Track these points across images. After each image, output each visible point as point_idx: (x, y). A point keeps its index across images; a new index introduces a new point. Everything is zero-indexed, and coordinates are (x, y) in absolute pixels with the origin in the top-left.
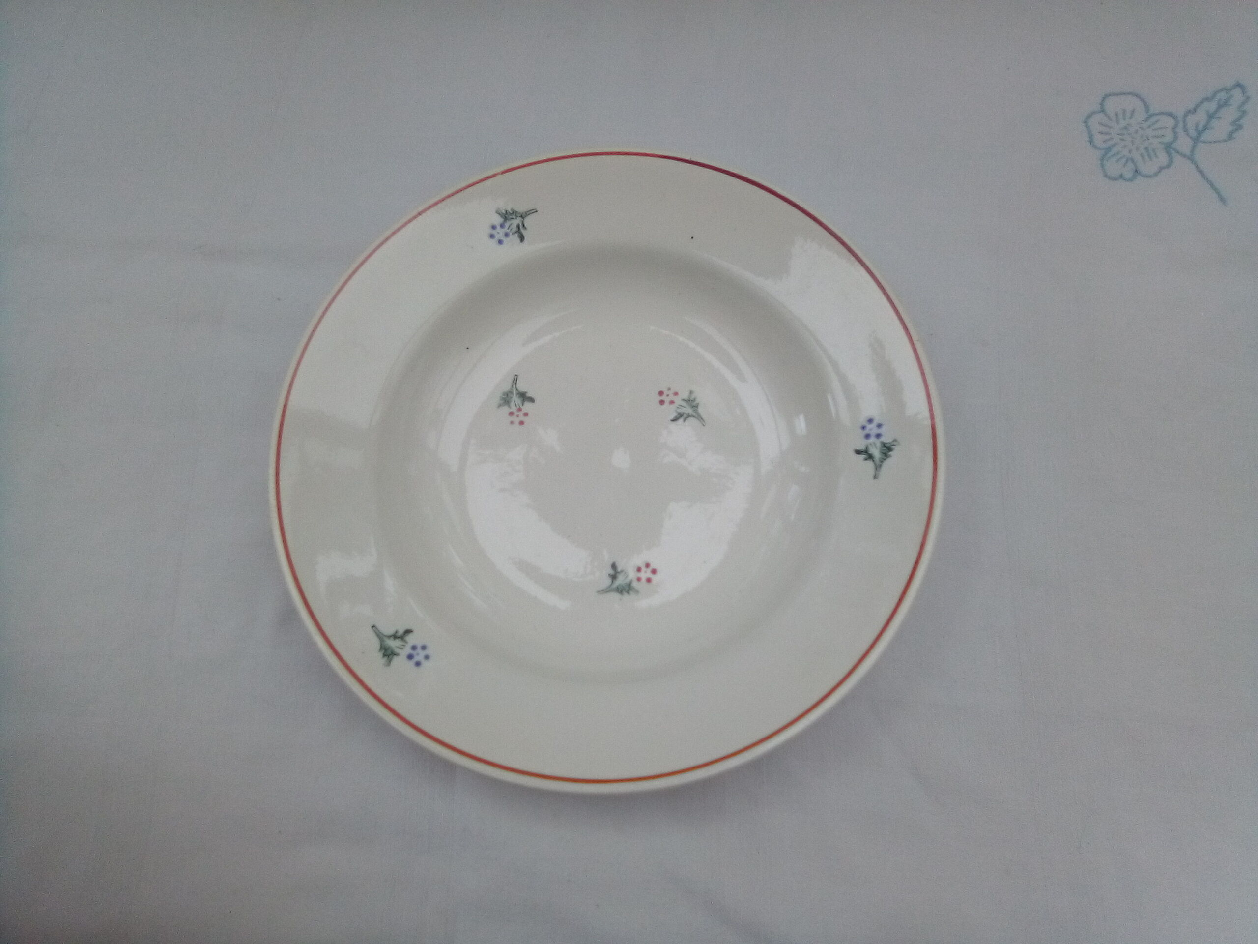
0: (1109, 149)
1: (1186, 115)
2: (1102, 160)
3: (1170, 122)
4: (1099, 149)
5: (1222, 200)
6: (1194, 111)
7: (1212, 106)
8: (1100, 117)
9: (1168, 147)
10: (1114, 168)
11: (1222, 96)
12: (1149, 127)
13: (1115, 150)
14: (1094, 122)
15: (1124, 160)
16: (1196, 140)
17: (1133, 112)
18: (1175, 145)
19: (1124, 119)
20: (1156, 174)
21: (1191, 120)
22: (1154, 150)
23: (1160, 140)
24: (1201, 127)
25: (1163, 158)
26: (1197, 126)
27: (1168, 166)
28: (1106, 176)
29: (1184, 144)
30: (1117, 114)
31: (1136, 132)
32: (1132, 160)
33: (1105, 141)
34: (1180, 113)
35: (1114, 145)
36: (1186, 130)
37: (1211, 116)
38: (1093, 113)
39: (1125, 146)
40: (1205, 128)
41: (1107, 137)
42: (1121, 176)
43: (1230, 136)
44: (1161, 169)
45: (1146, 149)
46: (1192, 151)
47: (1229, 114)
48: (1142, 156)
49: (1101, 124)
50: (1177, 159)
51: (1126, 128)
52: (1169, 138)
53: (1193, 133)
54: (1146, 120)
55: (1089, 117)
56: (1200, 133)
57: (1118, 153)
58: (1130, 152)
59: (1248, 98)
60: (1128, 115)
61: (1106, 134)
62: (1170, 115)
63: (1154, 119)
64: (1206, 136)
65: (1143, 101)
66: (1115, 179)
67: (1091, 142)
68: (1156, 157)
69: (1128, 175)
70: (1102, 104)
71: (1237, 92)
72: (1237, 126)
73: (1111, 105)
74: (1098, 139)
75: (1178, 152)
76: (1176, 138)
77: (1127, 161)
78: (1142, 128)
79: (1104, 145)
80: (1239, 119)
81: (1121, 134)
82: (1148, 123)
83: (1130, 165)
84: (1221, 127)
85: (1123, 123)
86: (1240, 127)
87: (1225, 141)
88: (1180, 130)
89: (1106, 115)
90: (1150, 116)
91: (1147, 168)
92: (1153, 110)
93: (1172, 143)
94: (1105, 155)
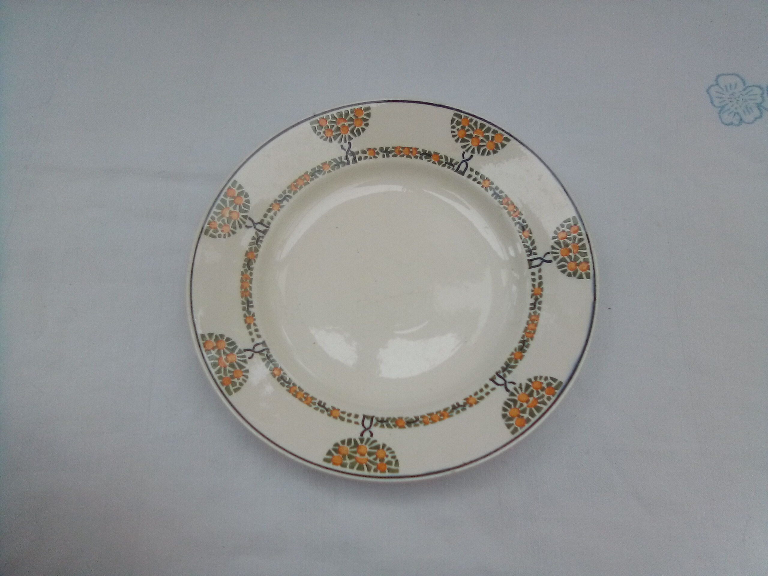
0: (723, 107)
2: (719, 113)
3: (759, 91)
4: (717, 107)
8: (716, 88)
9: (759, 106)
10: (727, 118)
12: (747, 94)
13: (727, 108)
14: (713, 90)
15: (733, 114)
17: (736, 85)
18: (764, 104)
19: (731, 89)
20: (753, 122)
22: (750, 108)
23: (753, 102)
25: (756, 113)
27: (760, 117)
28: (723, 123)
30: (726, 86)
31: (739, 97)
32: (738, 113)
33: (720, 103)
34: (764, 86)
35: (727, 104)
38: (712, 86)
39: (733, 106)
41: (721, 100)
42: (732, 123)
44: (756, 118)
45: (746, 107)
48: (744, 112)
49: (717, 92)
50: (765, 113)
51: (732, 94)
52: (759, 99)
54: (744, 90)
55: (709, 88)
57: (729, 109)
60: (733, 87)
61: (720, 98)
62: (759, 87)
63: (749, 89)
65: (741, 78)
66: (729, 125)
67: (712, 102)
68: (753, 111)
69: (736, 122)
70: (716, 80)
73: (723, 81)
74: (717, 101)
75: (765, 109)
76: (763, 100)
77: (735, 115)
78: (742, 95)
79: (719, 105)
81: (730, 98)
82: (747, 91)
83: (737, 117)
85: (730, 92)
88: (765, 96)
89: (720, 87)
90: (747, 88)
91: (748, 118)
92: (748, 84)
93: (761, 103)
94: (721, 111)
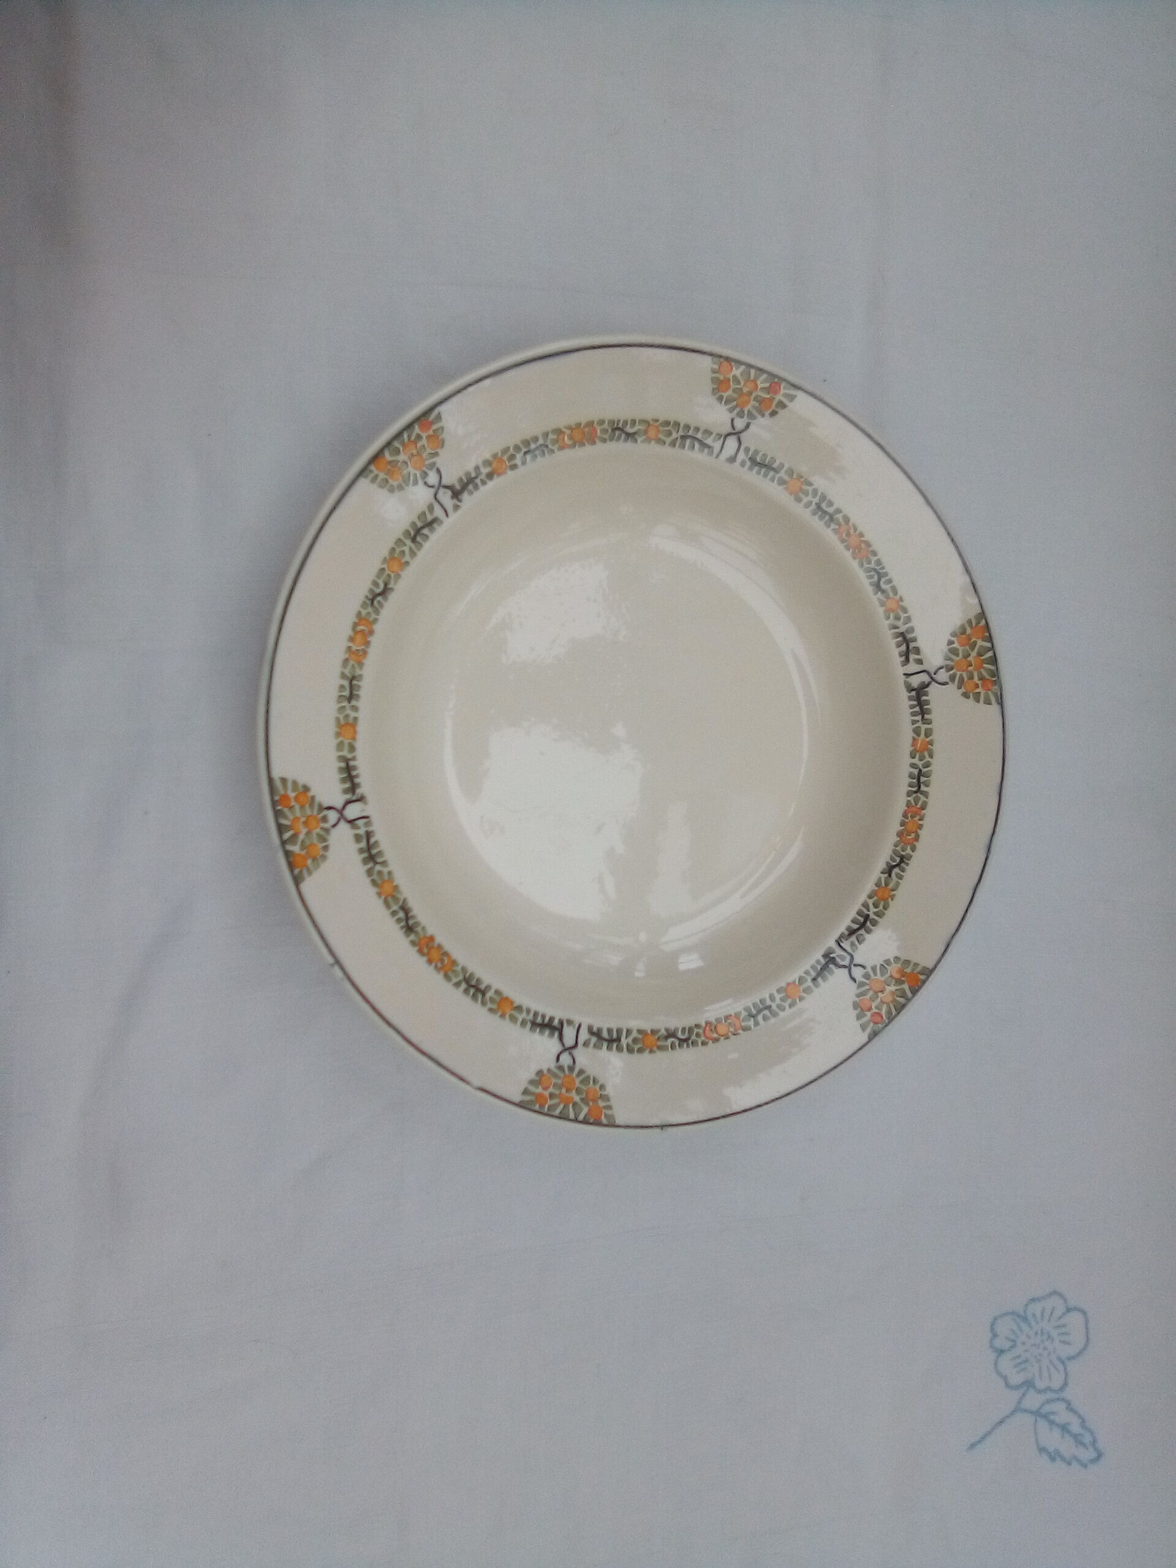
0: (1025, 1319)
1: (1063, 1400)
2: (1013, 1313)
3: (1057, 1383)
4: (1025, 1311)
5: (973, 1446)
6: (1070, 1408)
7: (1075, 1428)
8: (1060, 1309)
9: (1029, 1384)
10: (1005, 1327)
11: (1087, 1439)
12: (1051, 1361)
13: (1024, 1326)
14: (1056, 1301)
15: (1013, 1337)
16: (1037, 1413)
17: (1068, 1343)
18: (1032, 1393)
19: (1059, 1334)
20: (999, 1373)
21: (1060, 1407)
22: (1024, 1369)
23: (1037, 1375)
24: (1052, 1417)
25: (1016, 1379)
26: (1053, 1413)
27: (1007, 1385)
28: (995, 1319)
29: (1033, 1401)
30: (1064, 1326)
31: (1045, 1349)
32: (1014, 1346)
33: (1034, 1315)
34: (1068, 1394)
35: (1030, 1325)
36: (1048, 1402)
37: (1064, 1428)
38: (1065, 1301)
39: (1029, 1337)
40: (1052, 1423)
41: (1039, 1317)
42: (995, 1335)
43: (1042, 1450)
44: (1005, 1378)
45: (1026, 1361)
46: (1026, 1411)
47: (1067, 1447)
48: (1018, 1357)
49: (1053, 1309)
50: (1015, 1395)
51: (1049, 1337)
52: (1041, 1384)
53: (1047, 1408)
54: (1059, 1359)
55: (1061, 1295)
56: (1045, 1417)
57: (1021, 1330)
58: (1024, 1343)
59: (1085, 1466)
60: (1063, 1338)
61: (1042, 1316)
62: (1066, 1384)
63: (1061, 1368)
64: (1042, 1424)
65: (1080, 1353)
66: (992, 1329)
67: (1033, 1300)
68: (1018, 1372)
69: (998, 1343)
70: (1075, 1309)
71: (1093, 1454)
72: (1054, 1456)
73: (1075, 1319)
74: (1036, 1308)
75: (1024, 1395)
76: (1039, 1391)
77: (1011, 1340)
78: (1049, 1354)
79: (1029, 1313)
80: (1063, 1459)
81: (1042, 1333)
82: (1056, 1362)
83: (1008, 1344)
84: (1053, 1439)
85: (1054, 1333)
86: (1053, 1459)
87: (1038, 1445)
88: (1050, 1395)
89: (1064, 1314)
90: (1063, 1363)
91: (1005, 1363)
92: (1072, 1366)
93: (1034, 1387)
94: (1019, 1316)
